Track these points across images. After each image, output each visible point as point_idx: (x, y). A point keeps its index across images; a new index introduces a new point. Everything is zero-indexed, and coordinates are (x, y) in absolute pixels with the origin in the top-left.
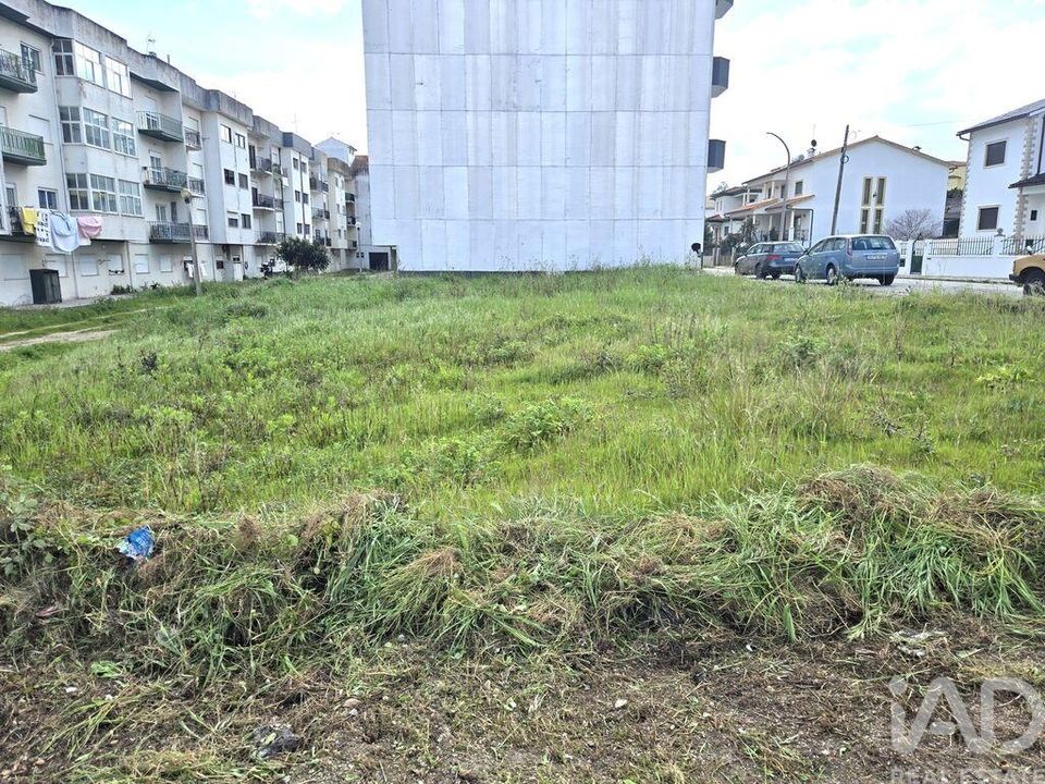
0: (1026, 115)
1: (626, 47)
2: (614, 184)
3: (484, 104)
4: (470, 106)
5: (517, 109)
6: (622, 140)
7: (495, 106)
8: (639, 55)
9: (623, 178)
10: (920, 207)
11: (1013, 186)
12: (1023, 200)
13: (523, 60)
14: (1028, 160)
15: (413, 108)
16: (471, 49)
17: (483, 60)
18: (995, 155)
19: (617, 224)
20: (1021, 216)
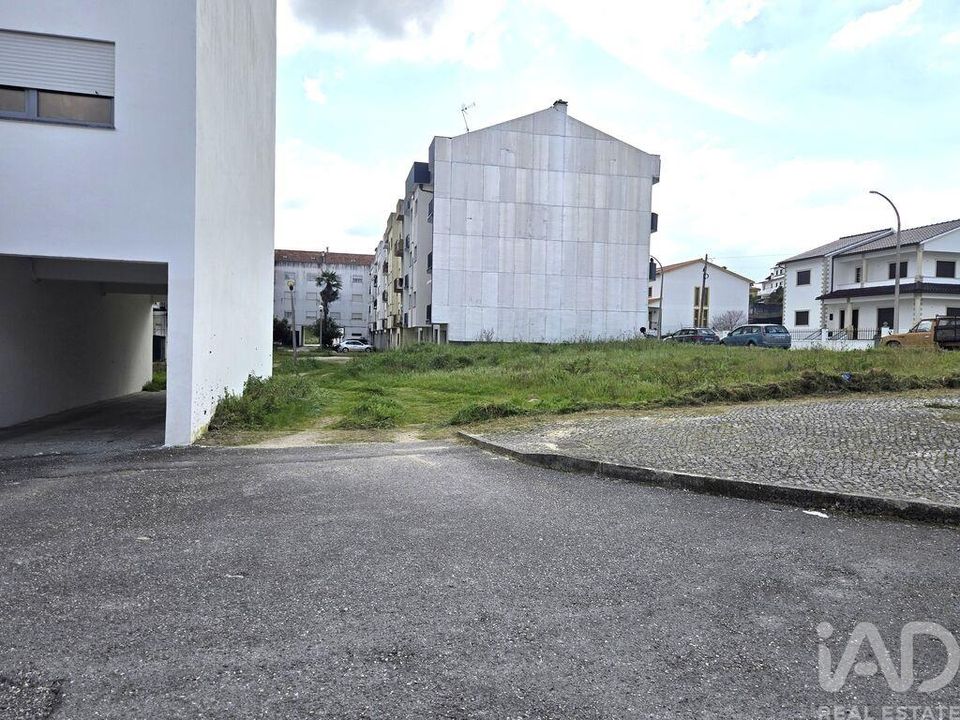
0: (822, 256)
1: (600, 203)
2: (592, 287)
3: (510, 234)
4: (501, 234)
5: (531, 237)
6: (597, 261)
7: (518, 235)
8: (607, 209)
9: (597, 283)
10: (738, 309)
11: (818, 298)
12: (824, 307)
13: (536, 207)
14: (825, 283)
15: (464, 234)
16: (503, 199)
17: (511, 206)
18: (804, 279)
19: (594, 313)
20: (823, 317)
